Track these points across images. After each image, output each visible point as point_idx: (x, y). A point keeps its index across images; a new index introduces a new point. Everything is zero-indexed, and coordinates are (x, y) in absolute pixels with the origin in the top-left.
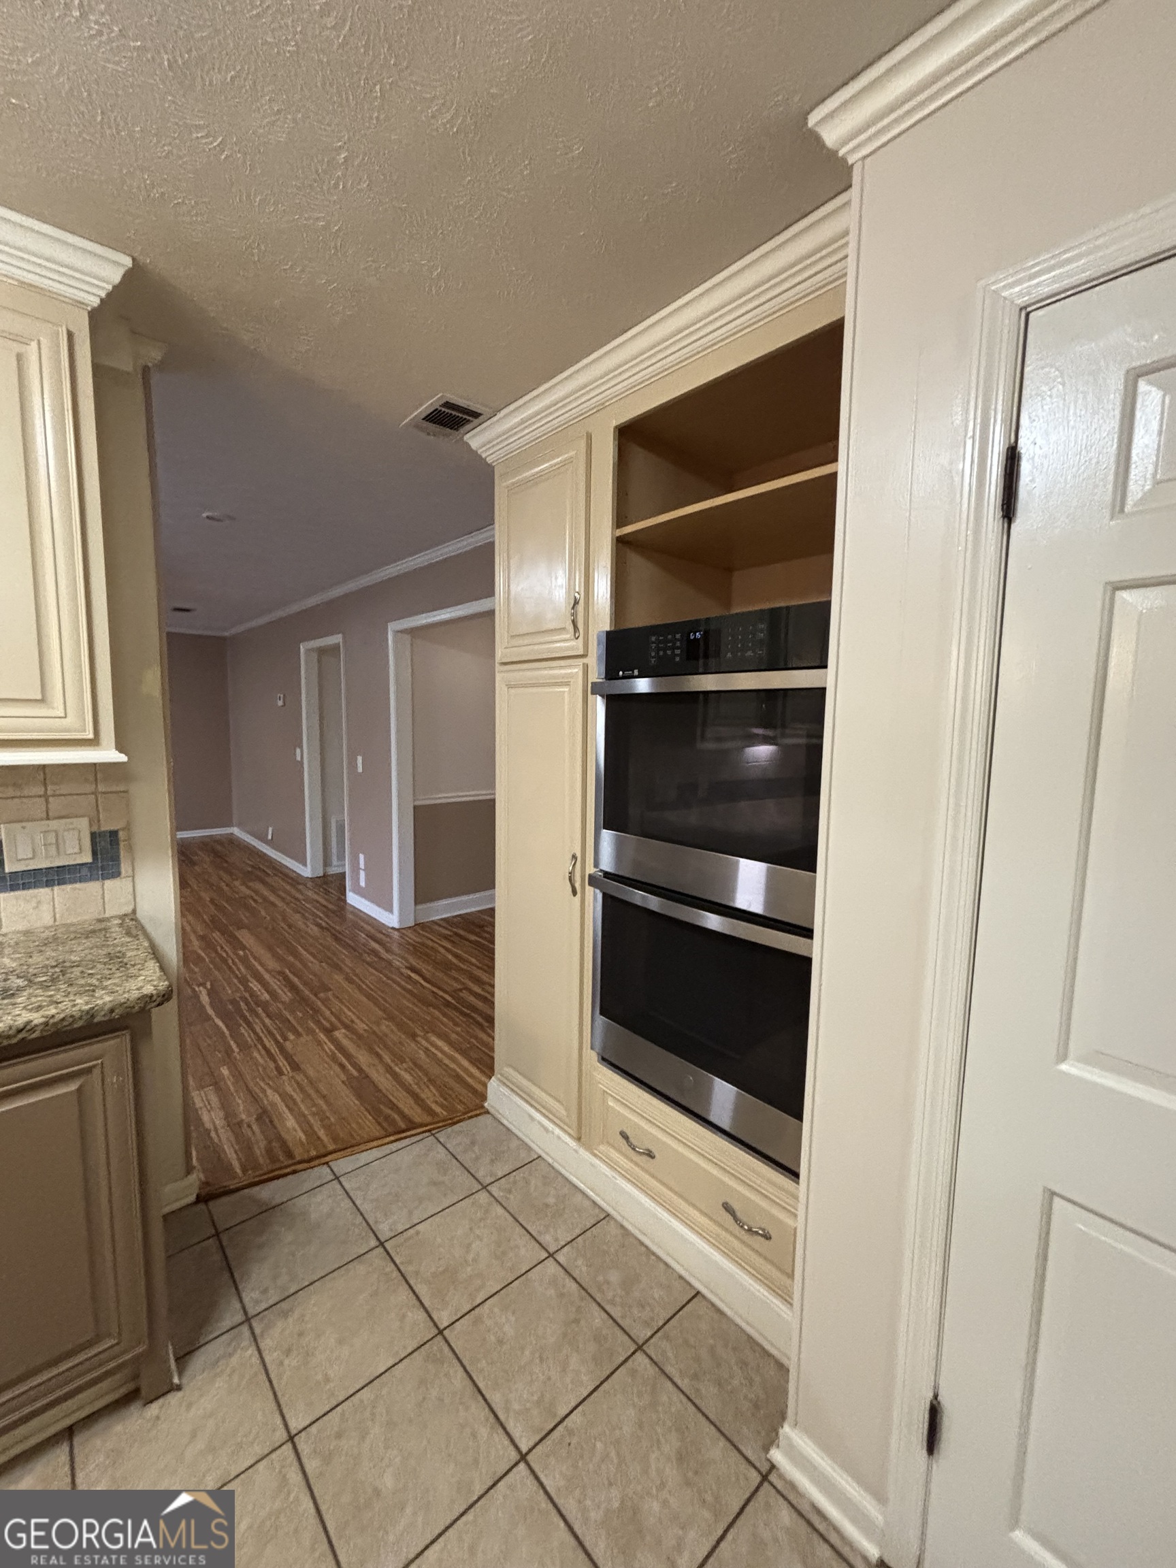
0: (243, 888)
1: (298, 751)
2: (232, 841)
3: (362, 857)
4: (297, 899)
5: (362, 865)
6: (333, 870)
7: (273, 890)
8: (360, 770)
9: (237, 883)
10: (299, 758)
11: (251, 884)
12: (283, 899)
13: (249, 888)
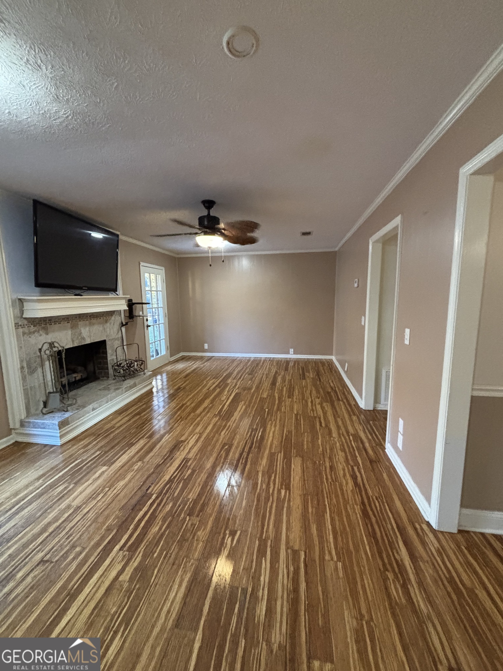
0: (318, 407)
1: (363, 318)
2: (330, 365)
3: (401, 422)
4: (348, 432)
5: (401, 428)
6: (380, 407)
7: (336, 415)
8: (407, 342)
9: (318, 401)
10: (363, 324)
11: (324, 404)
12: (338, 427)
13: (323, 408)
